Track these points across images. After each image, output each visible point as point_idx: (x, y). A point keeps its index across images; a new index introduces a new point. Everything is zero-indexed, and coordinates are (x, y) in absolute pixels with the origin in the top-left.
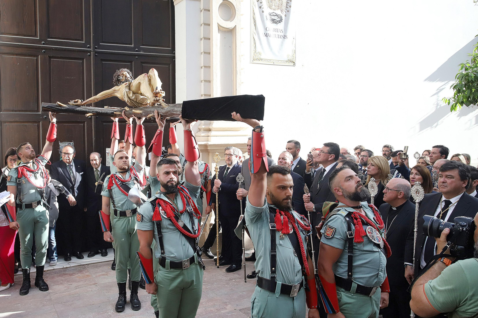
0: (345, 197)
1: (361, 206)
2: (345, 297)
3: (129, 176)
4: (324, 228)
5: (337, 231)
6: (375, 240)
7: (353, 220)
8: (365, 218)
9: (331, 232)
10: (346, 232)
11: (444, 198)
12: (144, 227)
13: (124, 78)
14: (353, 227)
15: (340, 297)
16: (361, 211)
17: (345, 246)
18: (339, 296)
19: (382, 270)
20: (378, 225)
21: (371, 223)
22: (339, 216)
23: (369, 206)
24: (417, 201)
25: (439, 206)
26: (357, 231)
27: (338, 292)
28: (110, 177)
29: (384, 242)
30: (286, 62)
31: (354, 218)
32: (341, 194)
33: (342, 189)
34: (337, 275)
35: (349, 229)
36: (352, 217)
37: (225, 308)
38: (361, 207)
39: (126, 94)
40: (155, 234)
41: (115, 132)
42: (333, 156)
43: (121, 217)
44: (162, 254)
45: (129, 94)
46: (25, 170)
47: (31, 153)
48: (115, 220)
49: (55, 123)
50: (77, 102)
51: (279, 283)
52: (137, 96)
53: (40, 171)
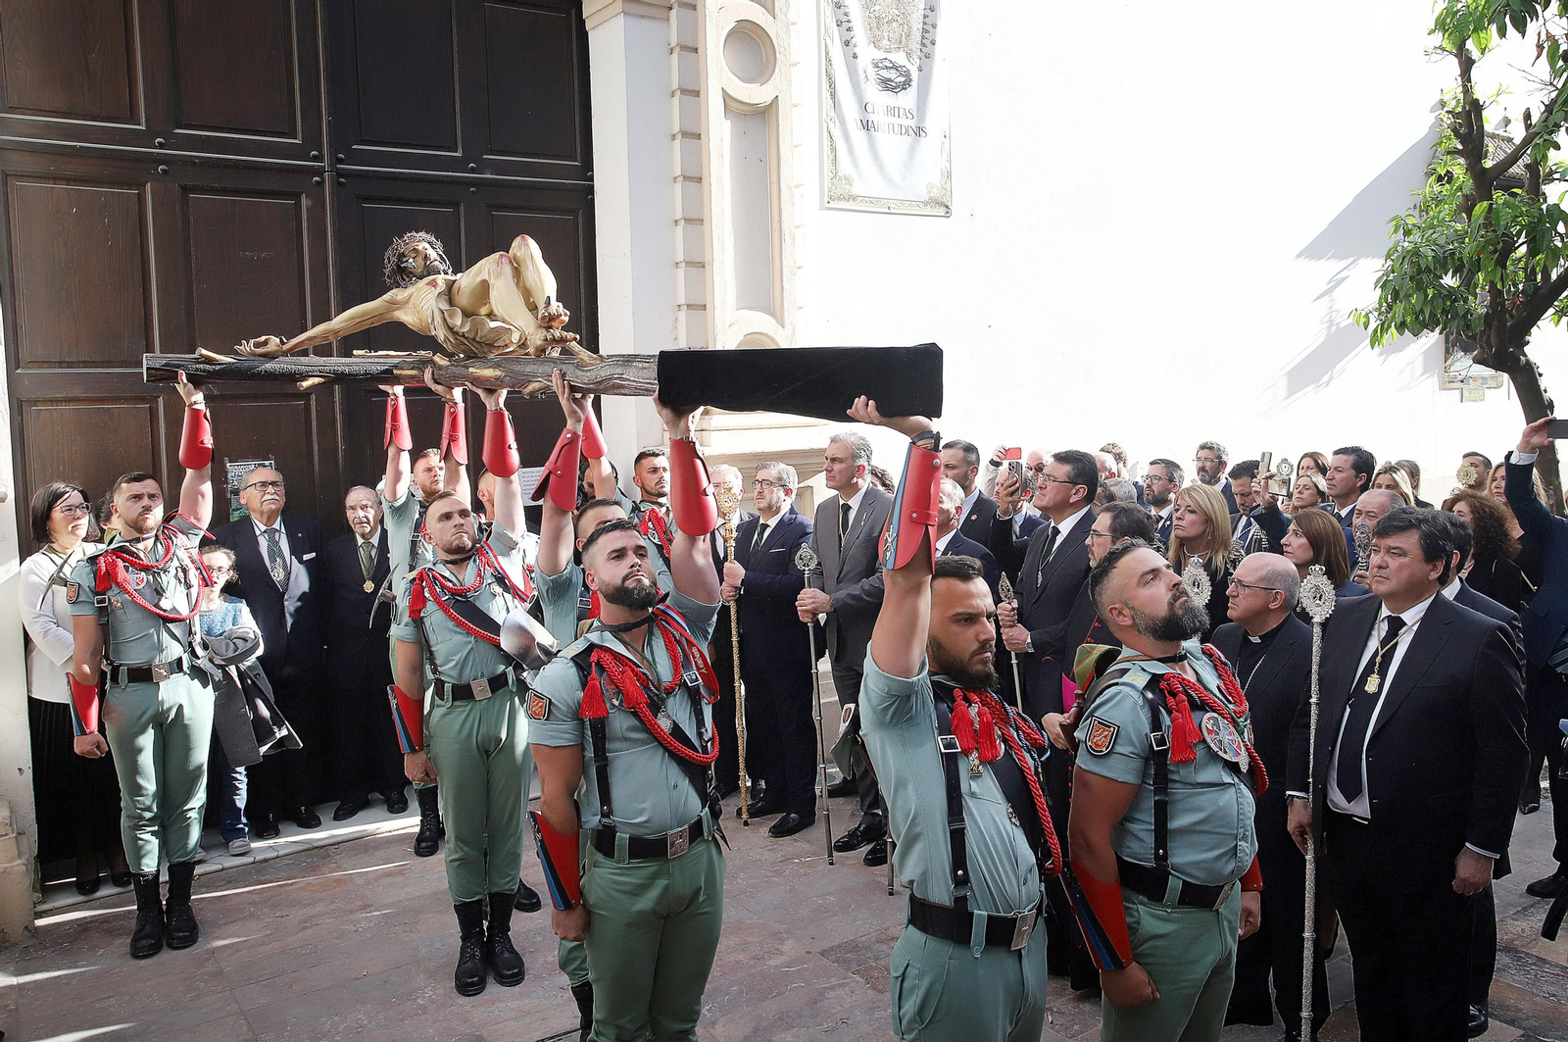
0: (1139, 631)
1: (1185, 654)
2: (1149, 918)
3: (476, 571)
4: (1084, 725)
5: (1122, 732)
6: (1225, 752)
7: (1166, 697)
8: (1196, 690)
9: (1105, 737)
10: (1146, 734)
11: (1385, 612)
12: (554, 737)
13: (420, 263)
14: (1166, 720)
15: (1134, 920)
16: (1183, 668)
17: (1144, 775)
18: (1133, 916)
19: (1244, 834)
20: (1231, 706)
21: (1215, 702)
22: (1127, 689)
23: (1204, 653)
24: (1317, 619)
25: (1374, 633)
26: (1179, 730)
27: (1131, 905)
28: (414, 579)
29: (1249, 755)
30: (925, 204)
31: (1168, 692)
32: (1128, 622)
33: (1132, 608)
34: (1125, 858)
35: (1156, 725)
36: (1162, 691)
37: (777, 949)
38: (1183, 658)
39: (438, 318)
40: (584, 756)
41: (395, 428)
42: (1082, 490)
43: (457, 703)
44: (603, 815)
45: (451, 316)
46: (121, 564)
47: (141, 514)
48: (437, 713)
49: (201, 406)
50: (265, 343)
51: (981, 914)
52: (478, 323)
53: (175, 564)
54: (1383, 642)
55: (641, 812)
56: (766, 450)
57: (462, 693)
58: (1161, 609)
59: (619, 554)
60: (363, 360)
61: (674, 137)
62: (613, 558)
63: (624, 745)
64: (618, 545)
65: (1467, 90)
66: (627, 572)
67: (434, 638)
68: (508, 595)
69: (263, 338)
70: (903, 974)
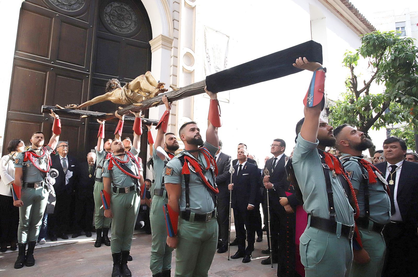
0: (351, 148)
2: (364, 234)
3: (127, 158)
5: (354, 173)
10: (361, 174)
13: (115, 86)
17: (360, 188)
22: (353, 161)
25: (387, 170)
31: (364, 164)
32: (347, 145)
33: (349, 141)
35: (364, 172)
40: (181, 188)
41: (101, 133)
42: (284, 148)
43: (120, 194)
44: (187, 207)
46: (31, 155)
47: (38, 142)
48: (114, 196)
49: (58, 118)
50: (73, 106)
51: (339, 223)
52: (135, 94)
53: (45, 157)
54: (392, 172)
57: (122, 191)
58: (359, 141)
59: (193, 130)
61: (171, 76)
62: (191, 131)
63: (194, 184)
65: (353, 74)
66: (195, 134)
67: (116, 175)
68: (136, 165)
69: (72, 105)
70: (308, 244)
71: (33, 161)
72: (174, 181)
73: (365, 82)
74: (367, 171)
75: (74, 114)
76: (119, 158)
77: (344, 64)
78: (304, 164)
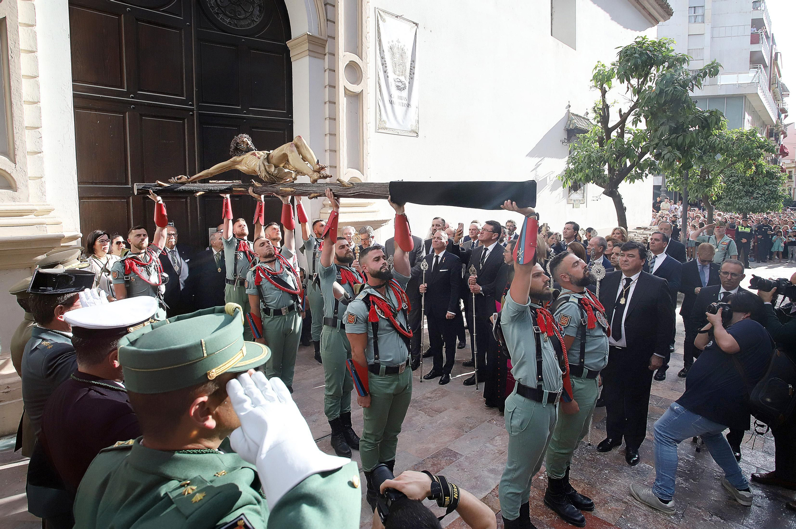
0: (572, 284)
5: (572, 319)
8: (592, 303)
9: (566, 321)
10: (579, 319)
11: (624, 276)
13: (245, 146)
17: (578, 334)
19: (607, 353)
22: (572, 304)
24: (598, 280)
25: (621, 284)
26: (589, 318)
31: (584, 304)
32: (567, 280)
33: (570, 275)
35: (582, 316)
38: (584, 293)
39: (262, 168)
41: (227, 212)
42: (496, 235)
43: (275, 317)
44: (375, 359)
45: (269, 168)
46: (134, 263)
47: (141, 242)
48: (267, 320)
49: (161, 202)
50: (181, 178)
51: (546, 391)
52: (280, 170)
53: (154, 264)
54: (625, 287)
55: (390, 357)
56: (360, 221)
57: (278, 312)
58: (581, 276)
59: (378, 259)
60: (215, 184)
61: (325, 103)
62: (375, 260)
63: (384, 332)
64: (377, 255)
65: (604, 101)
66: (382, 266)
67: (266, 293)
68: (292, 274)
69: (180, 176)
70: (513, 411)
71: (139, 273)
72: (358, 330)
73: (620, 111)
74: (586, 315)
75: (184, 191)
76: (268, 267)
77: (593, 83)
78: (513, 327)
